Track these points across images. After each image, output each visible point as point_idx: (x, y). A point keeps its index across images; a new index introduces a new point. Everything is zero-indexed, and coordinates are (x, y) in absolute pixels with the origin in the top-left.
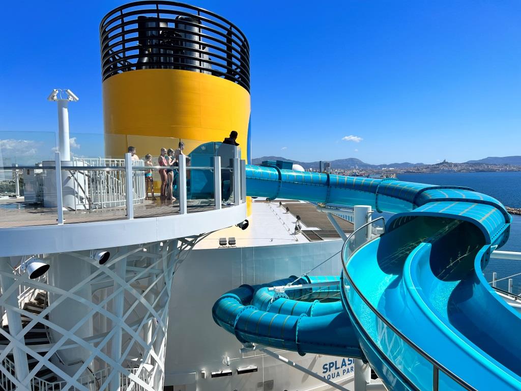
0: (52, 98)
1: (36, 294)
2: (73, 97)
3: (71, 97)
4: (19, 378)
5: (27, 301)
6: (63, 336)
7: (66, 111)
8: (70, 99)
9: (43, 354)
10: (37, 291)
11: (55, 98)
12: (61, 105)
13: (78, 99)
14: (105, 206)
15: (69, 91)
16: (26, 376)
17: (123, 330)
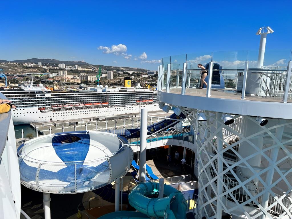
0: (258, 33)
1: (236, 138)
2: (270, 30)
3: (269, 31)
4: (218, 172)
5: (231, 139)
6: (240, 160)
7: (265, 40)
8: (268, 32)
9: (230, 165)
10: (236, 136)
11: (260, 33)
12: (262, 36)
13: (273, 31)
14: (277, 96)
15: (268, 27)
16: (221, 172)
17: (275, 170)
